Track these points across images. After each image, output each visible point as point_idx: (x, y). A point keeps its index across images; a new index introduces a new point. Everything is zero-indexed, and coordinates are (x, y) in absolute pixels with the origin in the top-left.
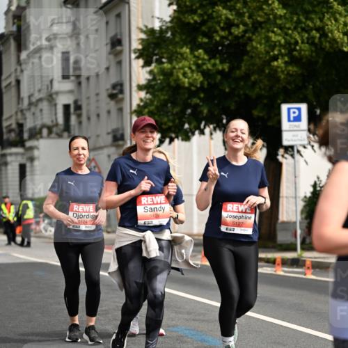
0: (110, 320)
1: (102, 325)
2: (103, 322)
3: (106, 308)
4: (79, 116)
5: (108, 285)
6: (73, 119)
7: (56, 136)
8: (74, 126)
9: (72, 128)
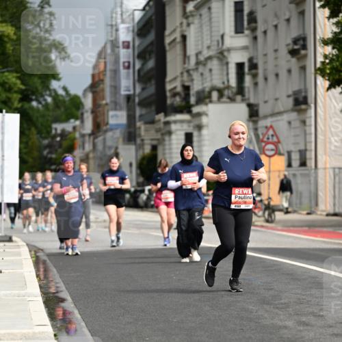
0: (291, 314)
1: (281, 320)
2: (282, 317)
3: (286, 301)
4: (255, 76)
5: (288, 274)
6: (248, 80)
7: (228, 100)
8: (249, 88)
9: (246, 90)
